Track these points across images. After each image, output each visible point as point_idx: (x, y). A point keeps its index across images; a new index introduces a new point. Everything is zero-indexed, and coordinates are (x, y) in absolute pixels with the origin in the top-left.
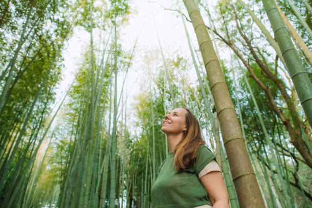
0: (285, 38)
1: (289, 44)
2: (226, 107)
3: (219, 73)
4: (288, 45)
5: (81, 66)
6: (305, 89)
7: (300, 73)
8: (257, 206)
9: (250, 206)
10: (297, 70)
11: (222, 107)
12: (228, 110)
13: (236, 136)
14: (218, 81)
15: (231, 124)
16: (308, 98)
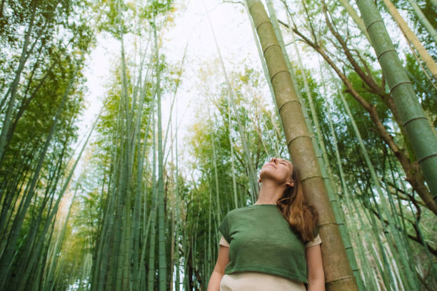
0: (381, 35)
1: (386, 43)
2: (298, 135)
3: (289, 90)
4: (385, 46)
5: (111, 88)
6: (408, 106)
7: (401, 84)
8: (338, 265)
9: (330, 266)
10: (396, 79)
11: (293, 136)
12: (301, 139)
13: (311, 174)
14: (287, 101)
15: (305, 159)
16: (414, 117)
